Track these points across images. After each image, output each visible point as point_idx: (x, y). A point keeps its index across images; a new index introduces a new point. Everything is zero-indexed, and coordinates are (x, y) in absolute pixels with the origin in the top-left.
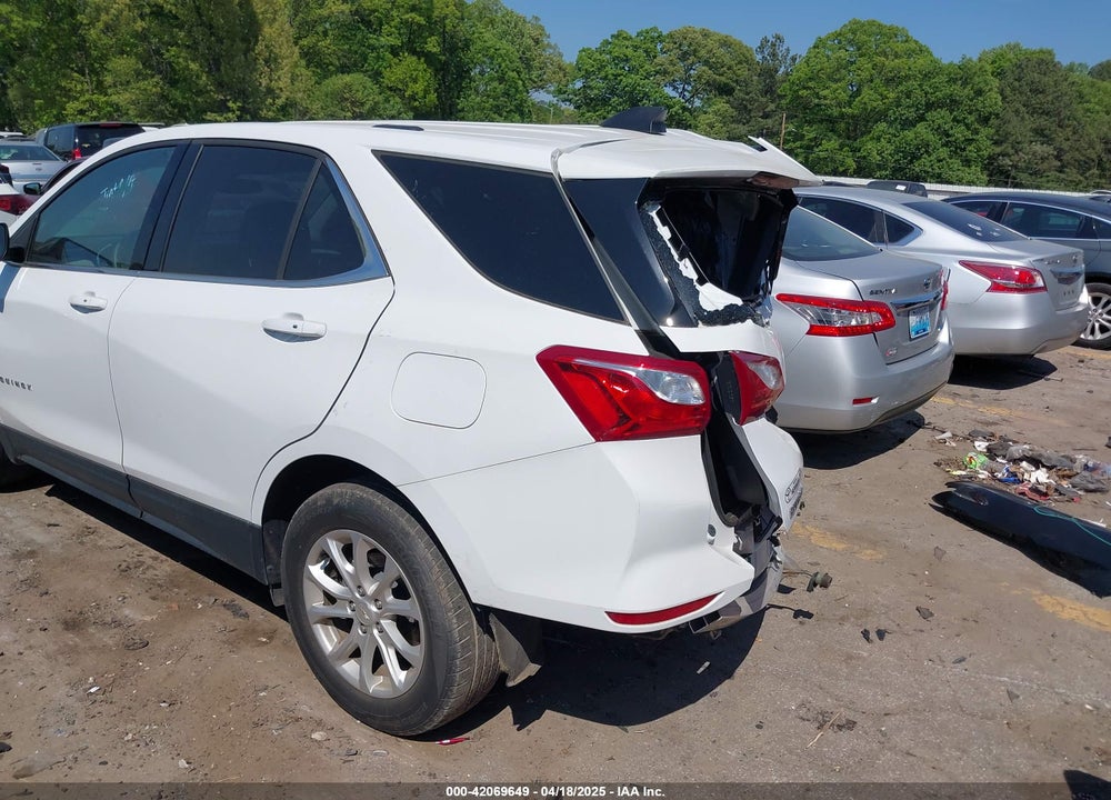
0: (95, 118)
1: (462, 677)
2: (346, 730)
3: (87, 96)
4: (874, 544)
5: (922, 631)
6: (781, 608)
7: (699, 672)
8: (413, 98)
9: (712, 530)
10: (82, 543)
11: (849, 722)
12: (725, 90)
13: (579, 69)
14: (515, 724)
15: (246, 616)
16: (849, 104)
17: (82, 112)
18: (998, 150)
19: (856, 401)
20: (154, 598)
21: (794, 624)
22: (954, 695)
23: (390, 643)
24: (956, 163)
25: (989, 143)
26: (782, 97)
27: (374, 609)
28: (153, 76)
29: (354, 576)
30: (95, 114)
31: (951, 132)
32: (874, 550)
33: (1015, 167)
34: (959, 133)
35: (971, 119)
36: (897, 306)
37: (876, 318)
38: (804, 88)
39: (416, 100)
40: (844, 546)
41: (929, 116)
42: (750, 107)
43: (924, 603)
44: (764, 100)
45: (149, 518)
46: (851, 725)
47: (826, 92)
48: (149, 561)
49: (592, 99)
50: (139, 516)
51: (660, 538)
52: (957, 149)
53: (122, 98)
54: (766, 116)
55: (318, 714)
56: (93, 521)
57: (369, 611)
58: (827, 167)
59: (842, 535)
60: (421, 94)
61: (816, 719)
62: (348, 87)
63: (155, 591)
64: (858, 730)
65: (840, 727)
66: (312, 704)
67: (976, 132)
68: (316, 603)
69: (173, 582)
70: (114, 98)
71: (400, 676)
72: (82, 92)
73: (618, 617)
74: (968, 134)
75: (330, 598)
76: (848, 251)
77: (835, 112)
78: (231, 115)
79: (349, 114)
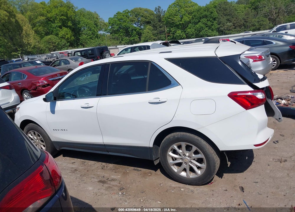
5: (285, 139)
7: (247, 159)
8: (68, 39)
12: (148, 23)
13: (110, 23)
16: (181, 21)
18: (219, 26)
24: (210, 31)
25: (217, 25)
26: (163, 22)
27: (189, 158)
29: (182, 153)
31: (207, 24)
33: (224, 29)
34: (209, 23)
35: (211, 19)
38: (169, 18)
39: (69, 39)
41: (201, 20)
42: (156, 26)
44: (160, 23)
47: (174, 19)
49: (114, 31)
52: (210, 28)
54: (161, 27)
58: (179, 37)
60: (70, 37)
62: (50, 39)
67: (213, 22)
68: (171, 161)
74: (211, 23)
77: (178, 23)
78: (19, 52)
79: (52, 46)
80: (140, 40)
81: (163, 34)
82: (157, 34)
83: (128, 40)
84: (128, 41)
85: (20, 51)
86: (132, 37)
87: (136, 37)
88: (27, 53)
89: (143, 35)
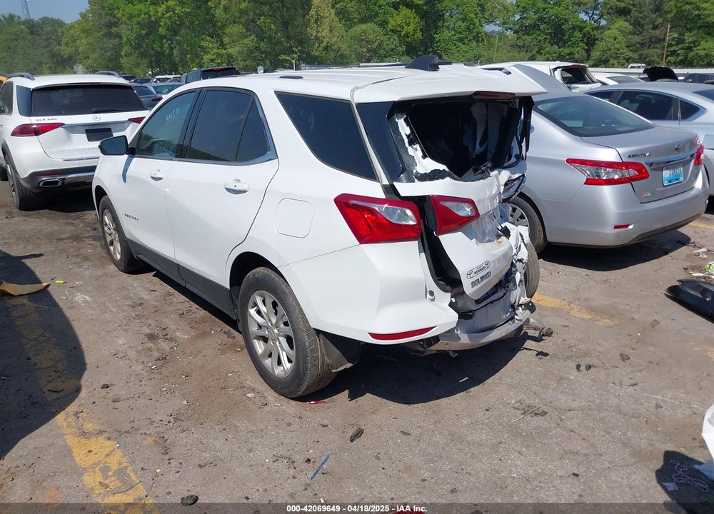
0: (218, 64)
1: (312, 366)
2: (265, 394)
3: (215, 51)
4: (611, 317)
5: (617, 367)
6: (531, 350)
7: (461, 381)
8: (406, 36)
9: (432, 293)
10: (165, 300)
11: (543, 411)
12: (623, 12)
13: (518, 6)
14: (349, 397)
15: (234, 338)
17: (212, 60)
19: (616, 227)
20: (191, 328)
21: (535, 359)
22: (619, 404)
23: (283, 349)
26: (667, 12)
27: (276, 331)
29: (267, 314)
30: (219, 61)
32: (611, 319)
36: (651, 165)
37: (632, 172)
39: (408, 37)
40: (590, 317)
42: (643, 22)
43: (627, 351)
44: (655, 16)
45: (188, 286)
46: (544, 413)
48: (195, 310)
49: (526, 27)
50: (184, 285)
51: (398, 294)
53: (233, 50)
54: (655, 28)
55: (254, 386)
56: (172, 290)
57: (274, 332)
59: (592, 310)
60: (412, 33)
61: (524, 409)
63: (194, 324)
64: (547, 417)
65: (536, 414)
66: (253, 380)
68: (253, 329)
69: (203, 320)
70: (230, 51)
71: (288, 365)
72: (212, 48)
73: (374, 336)
75: (260, 327)
76: (626, 129)
78: (294, 55)
79: (365, 50)
80: (589, 56)
81: (657, 48)
82: (638, 46)
83: (555, 53)
84: (554, 55)
85: (296, 53)
86: (569, 46)
87: (579, 48)
88: (309, 60)
89: (600, 45)
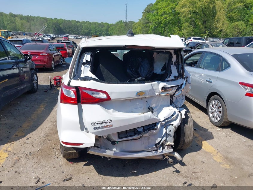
3: (178, 32)
4: (232, 164)
6: (175, 168)
9: (86, 129)
14: (84, 165)
21: (171, 173)
28: (191, 26)
40: (221, 161)
43: (220, 184)
59: (226, 158)
62: (237, 25)
72: (177, 31)
79: (236, 32)
85: (207, 33)
88: (212, 36)
